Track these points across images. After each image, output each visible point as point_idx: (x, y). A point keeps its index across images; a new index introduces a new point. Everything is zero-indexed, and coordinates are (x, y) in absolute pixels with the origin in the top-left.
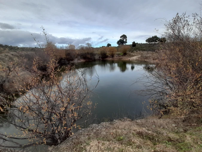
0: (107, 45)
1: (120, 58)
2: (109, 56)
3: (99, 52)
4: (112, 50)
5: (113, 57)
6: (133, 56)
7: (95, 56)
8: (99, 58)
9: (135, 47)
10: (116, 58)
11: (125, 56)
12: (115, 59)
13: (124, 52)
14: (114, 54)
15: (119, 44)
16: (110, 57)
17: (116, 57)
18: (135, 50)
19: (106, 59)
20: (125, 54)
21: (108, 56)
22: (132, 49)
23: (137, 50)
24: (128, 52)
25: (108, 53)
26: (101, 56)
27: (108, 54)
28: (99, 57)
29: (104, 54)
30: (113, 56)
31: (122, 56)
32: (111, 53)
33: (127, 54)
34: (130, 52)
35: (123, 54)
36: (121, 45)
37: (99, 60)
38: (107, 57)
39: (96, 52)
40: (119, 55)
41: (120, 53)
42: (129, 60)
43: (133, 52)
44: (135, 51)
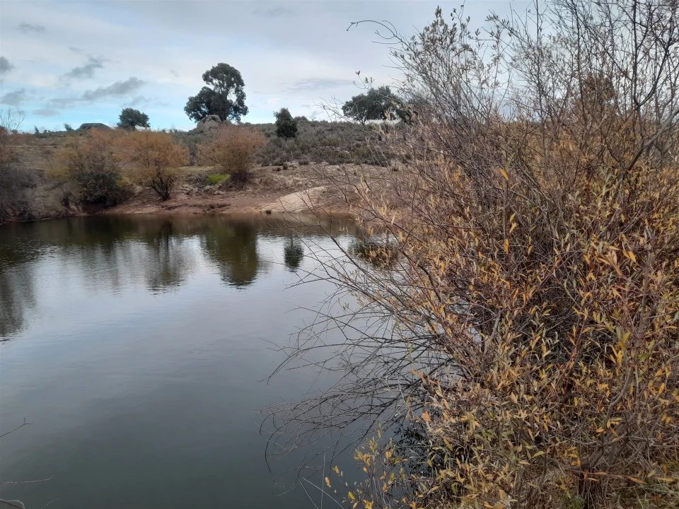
0: (122, 117)
1: (210, 201)
2: (138, 189)
3: (57, 165)
4: (154, 154)
5: (166, 197)
6: (288, 190)
7: (28, 192)
8: (61, 208)
9: (291, 141)
10: (185, 203)
11: (241, 188)
12: (183, 211)
13: (234, 169)
14: (171, 179)
15: (198, 118)
16: (143, 199)
17: (184, 197)
18: (297, 157)
19: (117, 211)
20: (240, 179)
21: (132, 194)
22: (278, 150)
23: (307, 157)
24: (259, 167)
25: (129, 174)
26: (77, 194)
27: (126, 180)
28: (66, 202)
29: (97, 178)
30: (162, 189)
31: (227, 187)
32: (153, 169)
33: (252, 176)
34: (270, 168)
35: (228, 176)
36: (214, 124)
37: (65, 218)
38: (124, 196)
39: (32, 163)
40: (202, 181)
41: (210, 172)
42: (269, 212)
43: (282, 165)
44: (295, 163)
